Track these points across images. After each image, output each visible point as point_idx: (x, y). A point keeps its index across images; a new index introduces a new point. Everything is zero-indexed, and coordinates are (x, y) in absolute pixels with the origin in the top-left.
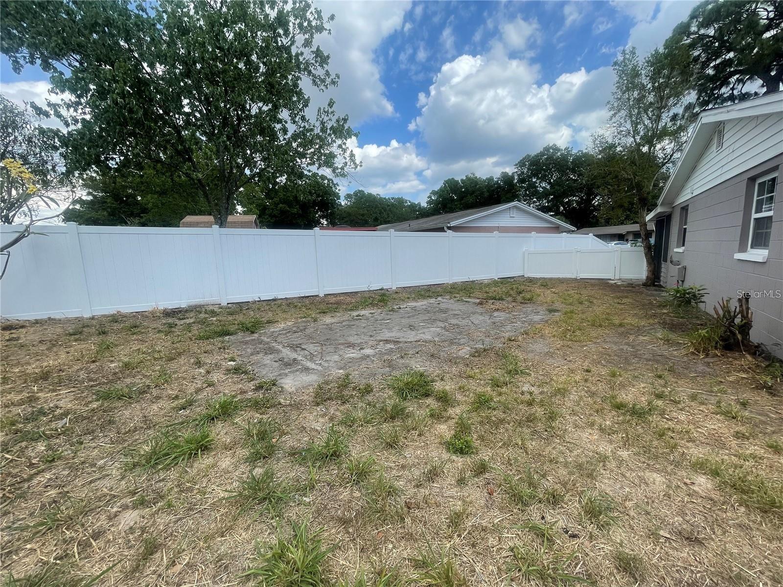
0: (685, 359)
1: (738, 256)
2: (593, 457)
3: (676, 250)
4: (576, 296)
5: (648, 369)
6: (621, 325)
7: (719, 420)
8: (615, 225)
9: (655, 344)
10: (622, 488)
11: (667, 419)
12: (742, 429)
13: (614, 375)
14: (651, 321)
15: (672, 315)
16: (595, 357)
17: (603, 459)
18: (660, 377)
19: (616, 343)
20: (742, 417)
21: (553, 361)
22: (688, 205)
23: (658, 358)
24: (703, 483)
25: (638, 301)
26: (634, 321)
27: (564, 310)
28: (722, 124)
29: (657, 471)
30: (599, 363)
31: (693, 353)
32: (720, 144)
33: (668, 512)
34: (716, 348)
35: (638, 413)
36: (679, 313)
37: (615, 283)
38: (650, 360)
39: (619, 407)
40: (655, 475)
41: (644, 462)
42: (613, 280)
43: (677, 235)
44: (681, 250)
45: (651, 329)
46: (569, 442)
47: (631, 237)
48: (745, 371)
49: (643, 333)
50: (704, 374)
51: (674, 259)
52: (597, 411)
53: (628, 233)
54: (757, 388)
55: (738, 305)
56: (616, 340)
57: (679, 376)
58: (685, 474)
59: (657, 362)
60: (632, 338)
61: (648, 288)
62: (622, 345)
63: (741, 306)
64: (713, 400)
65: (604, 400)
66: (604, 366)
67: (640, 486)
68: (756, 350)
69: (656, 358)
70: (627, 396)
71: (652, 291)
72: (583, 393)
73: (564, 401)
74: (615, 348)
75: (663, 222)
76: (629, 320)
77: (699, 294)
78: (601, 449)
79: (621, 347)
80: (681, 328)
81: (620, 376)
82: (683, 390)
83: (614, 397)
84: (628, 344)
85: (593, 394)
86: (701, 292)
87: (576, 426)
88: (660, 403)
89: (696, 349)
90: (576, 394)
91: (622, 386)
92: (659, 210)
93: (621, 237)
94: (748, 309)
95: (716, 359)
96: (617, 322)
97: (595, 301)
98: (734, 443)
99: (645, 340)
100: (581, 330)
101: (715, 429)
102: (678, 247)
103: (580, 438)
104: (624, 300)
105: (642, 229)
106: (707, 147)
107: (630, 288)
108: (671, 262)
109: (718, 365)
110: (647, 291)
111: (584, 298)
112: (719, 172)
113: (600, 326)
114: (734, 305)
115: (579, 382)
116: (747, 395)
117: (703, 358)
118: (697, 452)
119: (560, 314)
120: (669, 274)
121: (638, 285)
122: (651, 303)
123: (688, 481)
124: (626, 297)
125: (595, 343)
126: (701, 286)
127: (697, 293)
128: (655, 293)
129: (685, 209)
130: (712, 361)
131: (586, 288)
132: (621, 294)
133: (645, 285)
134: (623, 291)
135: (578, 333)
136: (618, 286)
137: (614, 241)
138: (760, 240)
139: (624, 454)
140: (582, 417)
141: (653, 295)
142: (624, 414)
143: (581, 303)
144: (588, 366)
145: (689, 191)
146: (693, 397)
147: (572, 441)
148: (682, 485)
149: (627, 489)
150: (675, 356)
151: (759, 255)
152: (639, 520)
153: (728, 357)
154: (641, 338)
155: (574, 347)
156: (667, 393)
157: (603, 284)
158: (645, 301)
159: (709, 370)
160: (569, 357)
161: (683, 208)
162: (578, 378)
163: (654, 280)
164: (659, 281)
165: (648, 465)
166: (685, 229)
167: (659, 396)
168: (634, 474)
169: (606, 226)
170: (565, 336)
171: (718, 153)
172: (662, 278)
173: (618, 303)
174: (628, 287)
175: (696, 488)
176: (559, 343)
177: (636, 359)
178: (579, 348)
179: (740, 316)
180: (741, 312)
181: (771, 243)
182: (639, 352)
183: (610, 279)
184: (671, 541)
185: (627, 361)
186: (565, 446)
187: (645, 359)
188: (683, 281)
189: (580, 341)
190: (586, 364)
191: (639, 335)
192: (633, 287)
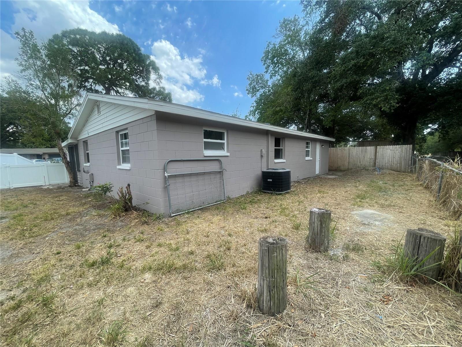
0: (112, 222)
1: (118, 167)
2: (94, 306)
3: (85, 165)
4: (19, 203)
5: (97, 235)
6: (68, 214)
7: (138, 245)
8: (31, 148)
9: (93, 219)
10: (119, 309)
11: (120, 257)
12: (147, 244)
13: (79, 247)
14: (85, 207)
15: (94, 201)
16: (59, 241)
17: (101, 302)
18: (105, 236)
19: (69, 227)
20: (145, 239)
21: (21, 260)
22: (87, 140)
23: (99, 226)
24: (148, 276)
25: (71, 197)
26: (76, 209)
27: (11, 215)
28: (98, 102)
29: (129, 286)
30: (64, 244)
31: (114, 218)
32: (99, 112)
33: (143, 302)
34: (122, 212)
35: (105, 262)
36: (97, 199)
37: (48, 188)
38: (95, 229)
39: (93, 265)
40: (129, 289)
41: (122, 286)
42: (44, 186)
43: (84, 156)
44: (88, 164)
45: (88, 211)
46: (71, 311)
47: (47, 157)
48: (136, 219)
49: (84, 215)
50: (122, 227)
51: (86, 170)
52: (81, 276)
53: (44, 154)
54: (143, 224)
55: (126, 190)
56: (68, 224)
57: (113, 232)
58: (140, 278)
59: (99, 228)
60: (78, 220)
61: (73, 188)
62: (74, 227)
63: (128, 190)
64: (131, 237)
65: (81, 266)
66: (69, 244)
67: (127, 300)
68: (136, 209)
69: (98, 227)
70: (94, 256)
71: (76, 189)
72: (64, 270)
73: (51, 285)
74: (71, 230)
75: (73, 148)
76: (71, 210)
77: (110, 187)
78: (96, 297)
79: (74, 228)
80: (102, 207)
81: (83, 246)
82: (118, 238)
83: (86, 261)
84: (77, 225)
85: (71, 267)
86: (110, 186)
87: (70, 296)
88: (112, 250)
89: (115, 215)
90: (58, 274)
91: (88, 251)
92: (69, 141)
93: (39, 157)
94: (130, 191)
95: (124, 217)
96: (64, 213)
97: (38, 203)
98: (147, 252)
99: (87, 219)
100: (36, 226)
101: (139, 250)
102: (85, 163)
103: (79, 302)
104: (61, 198)
105: (61, 152)
106: (92, 111)
107: (60, 189)
108: (84, 171)
109: (126, 220)
110: (73, 190)
111: (26, 202)
112: (101, 126)
113: (52, 219)
114: (125, 190)
115: (55, 264)
116: (141, 229)
117: (119, 219)
118: (139, 264)
119: (7, 220)
120: (83, 178)
121: (66, 187)
122: (79, 197)
123: (142, 280)
124: (62, 196)
125: (53, 232)
126: (110, 183)
127: (108, 187)
128: (78, 190)
129: (85, 142)
130: (123, 219)
131: (24, 194)
132: (57, 194)
133: (70, 186)
134: (57, 192)
135: (35, 229)
136: (51, 190)
137: (34, 159)
138: (125, 160)
139: (110, 290)
140: (72, 286)
141: (78, 192)
142: (98, 268)
143: (26, 206)
144: (57, 250)
145: (86, 132)
146: (124, 240)
147: (72, 309)
148: (141, 284)
149: (122, 308)
150: (106, 223)
151: (126, 166)
152: (136, 318)
153: (128, 215)
154: (84, 218)
155: (36, 241)
156: (113, 243)
157: (38, 189)
158: (75, 196)
159: (123, 224)
160: (36, 250)
161: (84, 142)
162: (53, 262)
163: (75, 183)
164: (78, 183)
165: (124, 286)
166: (88, 154)
167: (110, 247)
168: (121, 297)
169: (24, 148)
170: (24, 236)
171: (99, 116)
172: (79, 181)
173: (58, 201)
174: (59, 189)
175: (147, 281)
176: (20, 243)
177: (87, 232)
178: (41, 240)
179: (128, 195)
180: (128, 192)
181: (131, 161)
182: (87, 227)
183: (42, 186)
184: (152, 314)
185: (83, 235)
186: (70, 316)
187: (92, 229)
188: (93, 182)
189: (40, 235)
190: (55, 250)
191: (82, 217)
192: (63, 189)
